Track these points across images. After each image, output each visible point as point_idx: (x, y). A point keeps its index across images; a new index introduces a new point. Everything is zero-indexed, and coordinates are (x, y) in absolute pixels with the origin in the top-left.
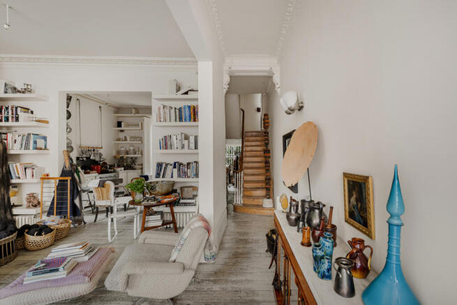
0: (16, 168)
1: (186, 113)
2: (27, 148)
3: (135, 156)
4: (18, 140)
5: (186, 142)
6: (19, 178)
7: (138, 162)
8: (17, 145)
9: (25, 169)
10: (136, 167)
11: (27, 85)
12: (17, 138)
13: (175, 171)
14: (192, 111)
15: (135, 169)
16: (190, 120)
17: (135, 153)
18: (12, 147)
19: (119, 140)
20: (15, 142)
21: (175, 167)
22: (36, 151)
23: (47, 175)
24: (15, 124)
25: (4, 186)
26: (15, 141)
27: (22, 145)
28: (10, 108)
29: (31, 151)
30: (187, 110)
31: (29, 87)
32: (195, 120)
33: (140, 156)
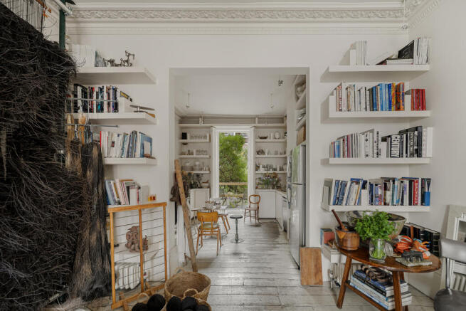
0: (114, 187)
1: (383, 96)
2: (130, 154)
3: (202, 172)
4: (118, 141)
5: (383, 146)
6: (120, 203)
7: (204, 179)
8: (116, 151)
9: (128, 188)
10: (203, 185)
11: (129, 55)
12: (115, 138)
13: (365, 193)
14: (393, 92)
15: (201, 187)
16: (390, 108)
17: (201, 169)
18: (109, 153)
19: (182, 153)
20: (113, 146)
21: (364, 187)
22: (144, 160)
23: (154, 198)
24: (113, 115)
25: (100, 217)
26: (113, 143)
27: (123, 149)
28: (105, 90)
29: (138, 160)
30: (385, 91)
31: (131, 57)
32: (398, 109)
33: (208, 172)
